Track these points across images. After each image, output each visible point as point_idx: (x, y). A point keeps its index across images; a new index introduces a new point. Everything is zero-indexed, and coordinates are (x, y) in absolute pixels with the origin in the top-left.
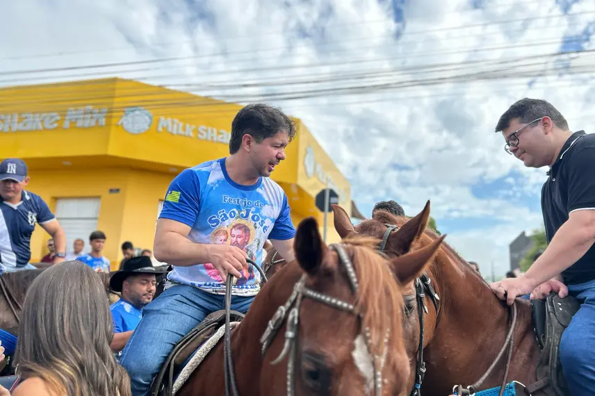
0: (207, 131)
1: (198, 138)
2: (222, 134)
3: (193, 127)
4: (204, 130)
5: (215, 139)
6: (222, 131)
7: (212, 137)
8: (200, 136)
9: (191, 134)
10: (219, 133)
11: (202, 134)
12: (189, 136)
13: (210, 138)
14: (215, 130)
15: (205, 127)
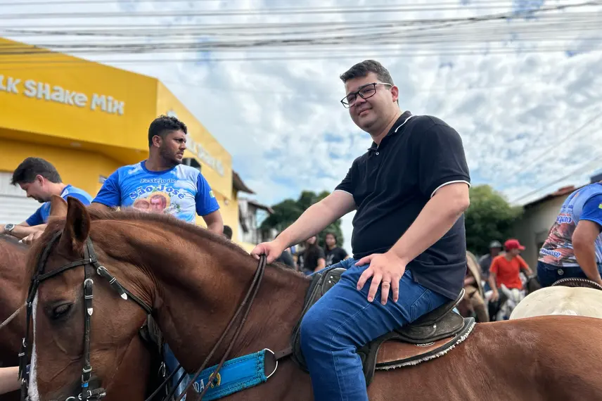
0: (36, 87)
1: (25, 95)
2: (58, 91)
3: (18, 81)
4: (33, 86)
5: (48, 97)
6: (56, 88)
7: (44, 95)
8: (27, 93)
9: (15, 90)
10: (53, 90)
11: (30, 91)
12: (12, 91)
13: (40, 96)
14: (48, 86)
15: (34, 83)
